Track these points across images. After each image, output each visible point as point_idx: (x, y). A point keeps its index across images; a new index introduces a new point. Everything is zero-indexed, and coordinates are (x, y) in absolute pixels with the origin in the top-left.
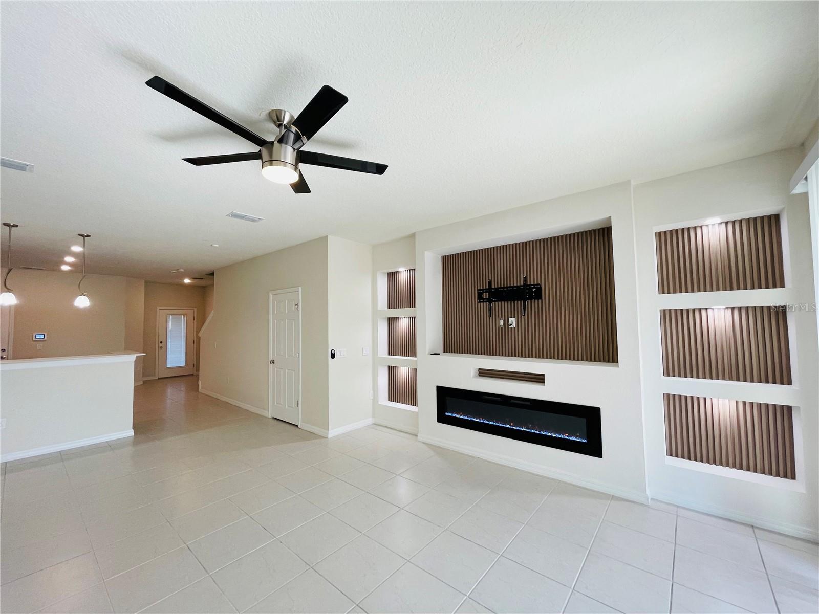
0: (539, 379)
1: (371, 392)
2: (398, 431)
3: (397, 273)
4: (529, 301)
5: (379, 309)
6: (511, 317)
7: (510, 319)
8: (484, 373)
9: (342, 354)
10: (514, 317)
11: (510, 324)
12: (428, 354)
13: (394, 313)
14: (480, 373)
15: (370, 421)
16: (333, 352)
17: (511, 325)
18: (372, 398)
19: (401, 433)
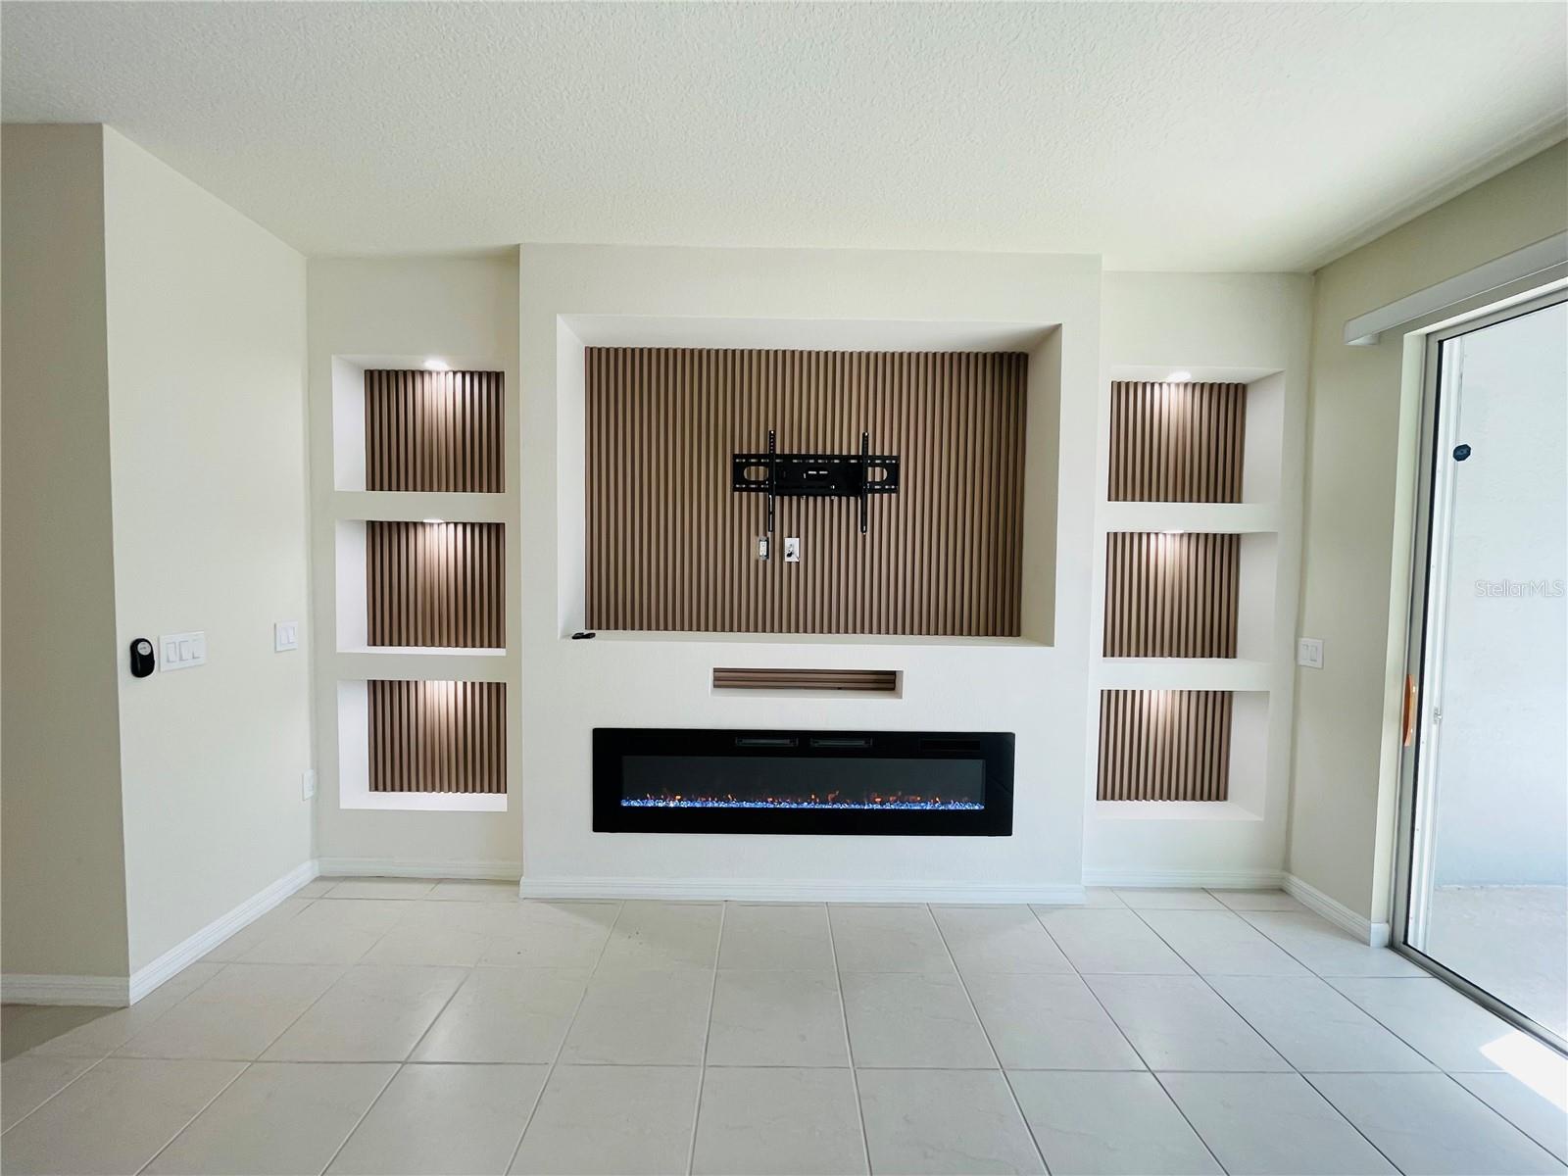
0: (885, 682)
1: (309, 774)
2: (429, 880)
3: (415, 374)
4: (836, 499)
5: (336, 489)
6: (790, 536)
7: (788, 541)
8: (728, 679)
9: (186, 655)
10: (798, 536)
11: (786, 552)
12: (564, 636)
13: (393, 506)
14: (716, 679)
15: (305, 871)
16: (143, 649)
17: (789, 555)
18: (309, 794)
19: (441, 887)
